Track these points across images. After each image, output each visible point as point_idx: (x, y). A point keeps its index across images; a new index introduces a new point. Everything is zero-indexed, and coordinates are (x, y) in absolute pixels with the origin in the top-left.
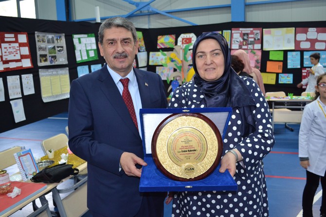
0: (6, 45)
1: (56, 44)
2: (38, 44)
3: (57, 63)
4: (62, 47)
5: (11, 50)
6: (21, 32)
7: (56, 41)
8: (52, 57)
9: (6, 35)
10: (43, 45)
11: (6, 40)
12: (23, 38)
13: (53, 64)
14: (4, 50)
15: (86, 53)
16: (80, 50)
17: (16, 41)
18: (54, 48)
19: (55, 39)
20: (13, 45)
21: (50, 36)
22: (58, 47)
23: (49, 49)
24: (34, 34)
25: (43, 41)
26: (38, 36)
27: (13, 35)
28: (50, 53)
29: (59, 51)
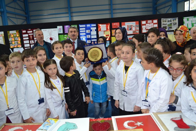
0: (148, 24)
1: (172, 22)
2: (162, 23)
3: (171, 30)
4: (176, 23)
5: (150, 26)
6: (155, 19)
7: (172, 21)
8: (169, 27)
9: (148, 21)
10: (165, 23)
11: (148, 22)
12: (155, 21)
13: (170, 30)
14: (147, 26)
15: (191, 25)
16: (187, 24)
17: (153, 22)
18: (171, 24)
19: (172, 20)
20: (150, 24)
21: (169, 19)
22: (173, 23)
23: (168, 24)
24: (161, 19)
25: (165, 22)
26: (163, 20)
27: (151, 21)
28: (168, 26)
29: (174, 25)
